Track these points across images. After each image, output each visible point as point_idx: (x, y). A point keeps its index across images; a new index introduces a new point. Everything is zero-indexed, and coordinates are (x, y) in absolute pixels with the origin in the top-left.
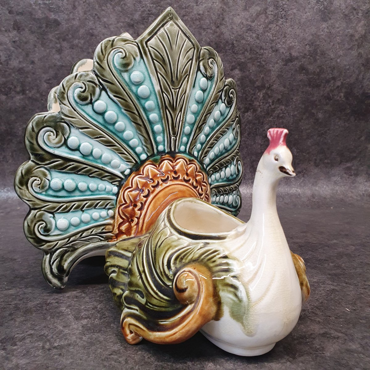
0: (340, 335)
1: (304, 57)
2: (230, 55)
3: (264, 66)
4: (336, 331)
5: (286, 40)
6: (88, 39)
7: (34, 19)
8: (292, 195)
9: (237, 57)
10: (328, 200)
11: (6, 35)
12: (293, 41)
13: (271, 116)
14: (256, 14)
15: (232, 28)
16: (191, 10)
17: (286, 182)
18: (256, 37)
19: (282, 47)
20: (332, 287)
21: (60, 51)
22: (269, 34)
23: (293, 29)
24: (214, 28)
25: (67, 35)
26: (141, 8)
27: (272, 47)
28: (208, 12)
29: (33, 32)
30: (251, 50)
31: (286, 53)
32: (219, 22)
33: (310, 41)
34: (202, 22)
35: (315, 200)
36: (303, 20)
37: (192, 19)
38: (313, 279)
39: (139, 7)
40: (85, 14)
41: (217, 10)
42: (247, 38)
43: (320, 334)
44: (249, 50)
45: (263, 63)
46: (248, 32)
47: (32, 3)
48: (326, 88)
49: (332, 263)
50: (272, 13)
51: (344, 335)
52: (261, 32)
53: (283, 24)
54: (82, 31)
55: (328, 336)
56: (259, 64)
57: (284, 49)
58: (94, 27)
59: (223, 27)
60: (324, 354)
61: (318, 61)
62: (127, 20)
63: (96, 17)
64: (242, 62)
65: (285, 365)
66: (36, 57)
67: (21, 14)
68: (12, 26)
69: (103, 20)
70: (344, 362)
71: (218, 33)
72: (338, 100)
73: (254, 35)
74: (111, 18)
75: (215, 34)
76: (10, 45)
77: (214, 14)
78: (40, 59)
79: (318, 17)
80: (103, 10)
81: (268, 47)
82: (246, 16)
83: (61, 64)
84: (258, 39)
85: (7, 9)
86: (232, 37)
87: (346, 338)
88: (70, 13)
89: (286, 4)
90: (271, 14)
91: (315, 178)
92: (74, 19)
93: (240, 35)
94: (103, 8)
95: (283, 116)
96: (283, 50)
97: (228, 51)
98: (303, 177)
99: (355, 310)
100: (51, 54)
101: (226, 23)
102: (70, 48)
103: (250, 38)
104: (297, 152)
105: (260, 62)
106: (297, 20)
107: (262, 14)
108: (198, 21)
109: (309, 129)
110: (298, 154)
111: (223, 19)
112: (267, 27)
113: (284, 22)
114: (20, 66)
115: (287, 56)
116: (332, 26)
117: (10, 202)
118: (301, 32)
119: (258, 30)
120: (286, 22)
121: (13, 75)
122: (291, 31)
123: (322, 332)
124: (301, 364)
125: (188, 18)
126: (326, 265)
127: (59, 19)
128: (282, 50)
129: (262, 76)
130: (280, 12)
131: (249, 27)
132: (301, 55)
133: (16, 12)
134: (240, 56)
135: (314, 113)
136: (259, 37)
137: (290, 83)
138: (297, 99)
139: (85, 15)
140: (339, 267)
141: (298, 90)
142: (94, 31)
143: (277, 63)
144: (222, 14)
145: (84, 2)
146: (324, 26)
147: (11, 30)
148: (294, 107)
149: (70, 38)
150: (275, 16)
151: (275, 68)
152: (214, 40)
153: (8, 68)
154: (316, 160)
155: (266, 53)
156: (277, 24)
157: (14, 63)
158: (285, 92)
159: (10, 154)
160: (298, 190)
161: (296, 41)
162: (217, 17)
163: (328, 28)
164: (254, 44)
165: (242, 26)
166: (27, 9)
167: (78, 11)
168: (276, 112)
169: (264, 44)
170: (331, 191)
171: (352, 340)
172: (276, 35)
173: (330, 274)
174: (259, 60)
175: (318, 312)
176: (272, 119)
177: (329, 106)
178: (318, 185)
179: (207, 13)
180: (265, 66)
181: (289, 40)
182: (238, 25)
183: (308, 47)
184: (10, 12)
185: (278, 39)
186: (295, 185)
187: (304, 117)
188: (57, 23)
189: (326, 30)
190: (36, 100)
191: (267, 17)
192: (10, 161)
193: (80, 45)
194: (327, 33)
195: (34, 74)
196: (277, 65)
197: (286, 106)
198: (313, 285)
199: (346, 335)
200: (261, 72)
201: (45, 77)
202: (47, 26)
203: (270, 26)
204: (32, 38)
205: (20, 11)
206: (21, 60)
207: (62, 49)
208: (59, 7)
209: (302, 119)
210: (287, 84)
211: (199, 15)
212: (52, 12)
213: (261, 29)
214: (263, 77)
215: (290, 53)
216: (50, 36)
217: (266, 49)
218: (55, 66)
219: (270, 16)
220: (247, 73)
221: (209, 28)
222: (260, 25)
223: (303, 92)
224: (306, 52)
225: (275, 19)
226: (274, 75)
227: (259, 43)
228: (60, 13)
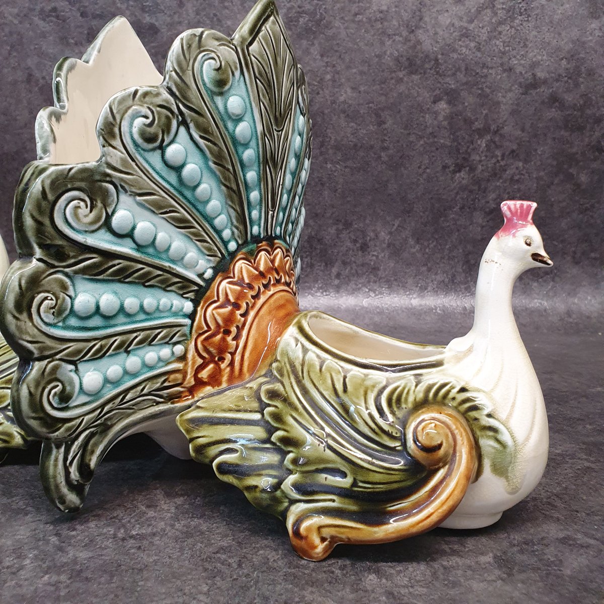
0: (592, 542)
1: (557, 80)
2: (432, 78)
3: (488, 95)
4: (586, 534)
5: (527, 52)
8: (532, 311)
9: (442, 82)
10: (595, 320)
11: (77, 51)
12: (538, 53)
13: (500, 178)
14: (477, 9)
15: (436, 33)
16: (368, 5)
17: (523, 288)
18: (475, 47)
19: (519, 64)
20: (587, 464)
22: (498, 42)
23: (539, 32)
24: (405, 33)
26: (286, 3)
27: (502, 65)
28: (396, 7)
30: (466, 69)
31: (526, 73)
32: (414, 24)
33: (568, 52)
34: (386, 24)
35: (571, 320)
36: (558, 17)
37: (370, 19)
40: (197, 14)
41: (410, 4)
42: (460, 49)
43: (557, 539)
44: (463, 69)
45: (488, 90)
46: (463, 39)
48: (594, 132)
49: (590, 424)
50: (504, 6)
51: (599, 543)
52: (484, 38)
55: (571, 542)
56: (480, 92)
57: (524, 67)
59: (421, 31)
60: (560, 570)
61: (582, 86)
63: (215, 19)
64: (452, 89)
65: (495, 584)
69: (226, 24)
70: (594, 585)
71: (412, 42)
73: (473, 45)
75: (408, 43)
77: (406, 11)
79: (583, 10)
80: (226, 8)
81: (495, 63)
82: (459, 12)
84: (479, 51)
85: (79, 9)
86: (436, 47)
88: (175, 13)
90: (503, 8)
91: (573, 284)
93: (449, 45)
94: (226, 4)
95: (520, 178)
96: (522, 68)
97: (429, 71)
98: (553, 281)
101: (425, 24)
103: (466, 49)
105: (482, 89)
106: (547, 18)
107: (487, 8)
108: (379, 22)
109: (564, 201)
111: (421, 19)
112: (495, 29)
113: (525, 21)
115: (527, 79)
118: (554, 38)
119: (479, 36)
120: (528, 20)
122: (536, 37)
123: (561, 535)
124: (520, 585)
125: (362, 19)
126: (580, 428)
127: (156, 24)
128: (519, 69)
129: (485, 112)
130: (517, 5)
131: (464, 31)
132: (551, 77)
133: (92, 14)
134: (448, 79)
135: (573, 175)
136: (481, 47)
137: (532, 124)
138: (544, 150)
139: (198, 17)
141: (545, 135)
143: (510, 90)
144: (420, 11)
146: (593, 26)
147: (83, 42)
148: (539, 163)
150: (508, 11)
151: (507, 98)
152: (405, 53)
154: (575, 253)
155: (491, 74)
156: (512, 24)
158: (524, 139)
160: (543, 302)
161: (544, 53)
162: (410, 16)
163: (600, 29)
164: (472, 59)
165: (452, 29)
167: (187, 11)
168: (507, 173)
169: (489, 59)
170: (600, 306)
172: (510, 44)
173: (584, 443)
174: (480, 86)
175: (558, 503)
176: (502, 183)
177: (599, 162)
178: (578, 295)
179: (394, 10)
180: (491, 96)
181: (532, 51)
182: (446, 28)
183: (564, 62)
184: (83, 14)
185: (513, 50)
186: (538, 294)
187: (556, 181)
188: (154, 30)
189: (597, 33)
191: (496, 14)
194: (598, 39)
196: (510, 95)
197: (526, 161)
198: (554, 459)
200: (483, 105)
203: (500, 29)
205: (98, 13)
208: (157, 4)
209: (552, 184)
210: (528, 126)
211: (381, 12)
212: (147, 12)
213: (484, 35)
214: (486, 115)
215: (533, 74)
217: (492, 68)
219: (499, 12)
220: (460, 107)
221: (398, 35)
222: (483, 28)
223: (554, 139)
224: (561, 71)
225: (509, 17)
226: (504, 110)
227: (480, 58)
228: (158, 14)
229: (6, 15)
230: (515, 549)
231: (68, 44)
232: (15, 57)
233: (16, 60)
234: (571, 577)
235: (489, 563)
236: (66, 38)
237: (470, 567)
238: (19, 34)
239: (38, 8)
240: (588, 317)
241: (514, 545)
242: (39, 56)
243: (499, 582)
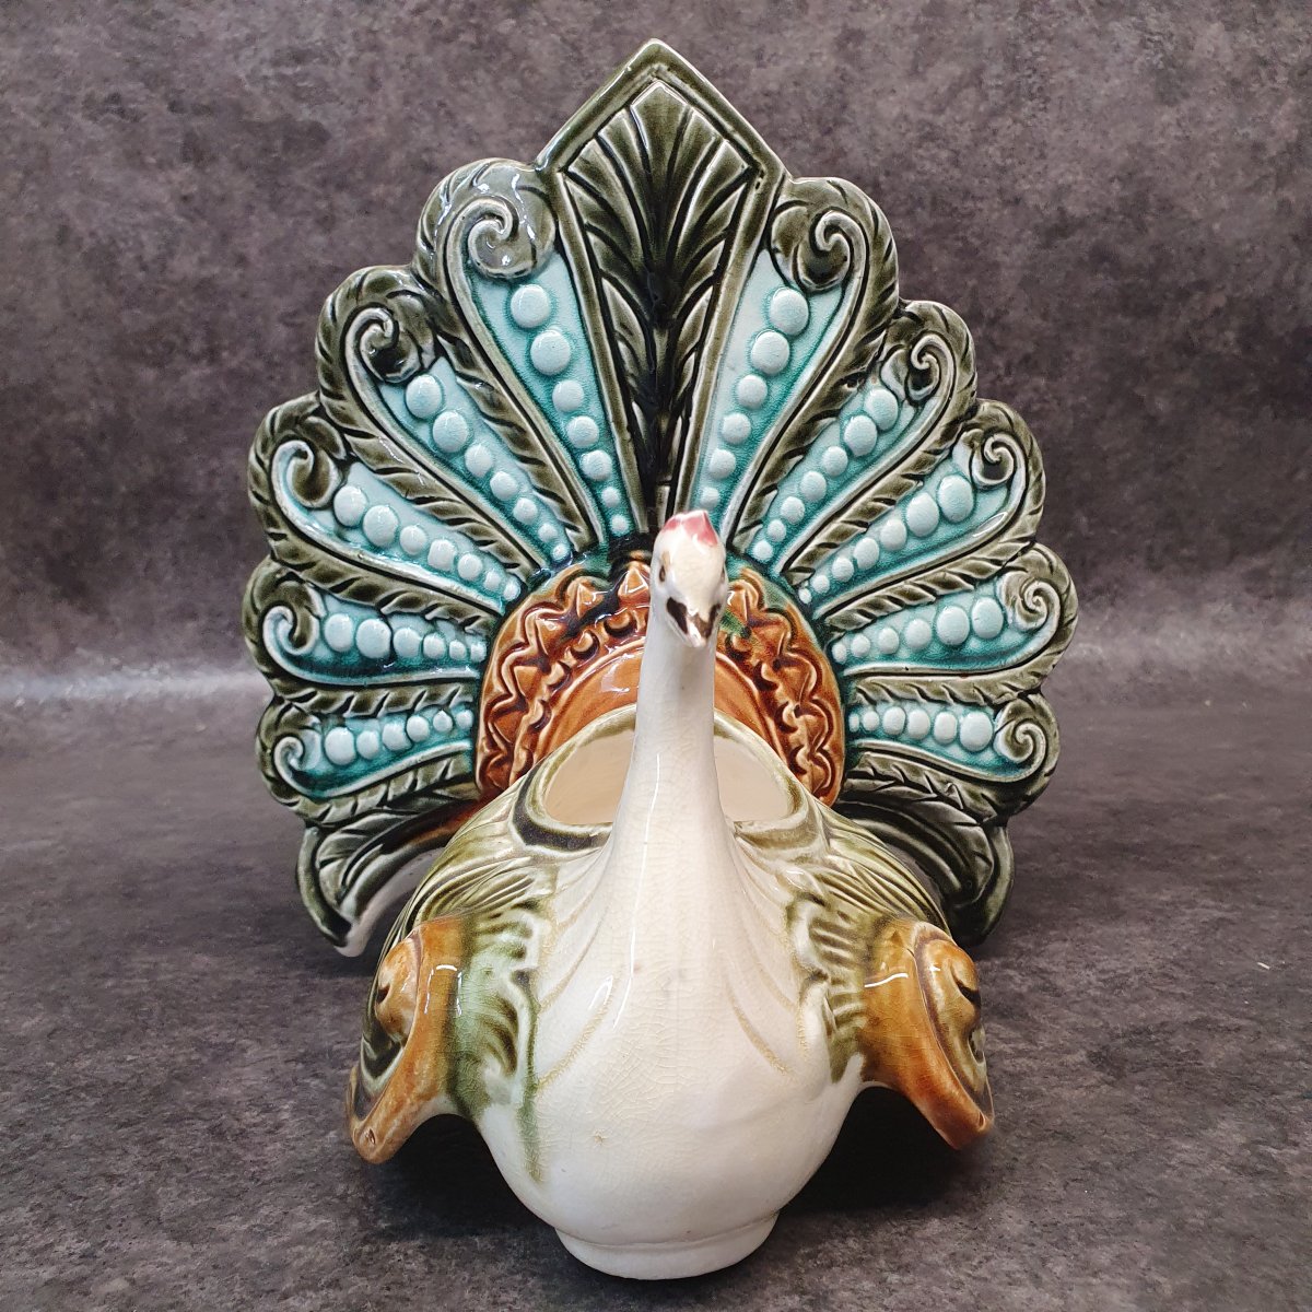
0: (1244, 1022)
1: (1105, 220)
3: (977, 251)
4: (1233, 1014)
5: (1046, 167)
6: (415, 181)
7: (249, 127)
8: (1076, 667)
10: (1195, 679)
11: (161, 179)
12: (1067, 169)
14: (950, 89)
15: (874, 134)
16: (741, 82)
18: (948, 159)
19: (1034, 191)
20: (1217, 914)
21: (327, 222)
22: (991, 150)
23: (1067, 130)
24: (814, 135)
25: (351, 171)
26: (582, 79)
27: (1001, 191)
28: (796, 84)
29: (242, 167)
30: (934, 202)
31: (1046, 207)
32: (830, 118)
33: (1123, 167)
34: (777, 117)
35: (1151, 680)
36: (1100, 102)
38: (1161, 893)
39: (576, 78)
40: (406, 101)
41: (824, 79)
42: (921, 163)
43: (1186, 1023)
44: (927, 202)
45: (976, 242)
46: (925, 145)
47: (242, 76)
48: (1178, 316)
49: (1214, 853)
50: (1000, 83)
51: (1255, 1023)
52: (965, 143)
53: (1034, 116)
54: (397, 158)
55: (1210, 1026)
56: (960, 244)
57: (1041, 195)
58: (435, 145)
59: (844, 130)
60: (1200, 1064)
61: (1151, 230)
62: (537, 119)
63: (442, 113)
64: (907, 240)
65: (1098, 1091)
66: (252, 243)
67: (208, 110)
68: (178, 151)
69: (464, 121)
70: (1257, 1079)
71: (829, 151)
72: (1218, 355)
73: (944, 154)
74: (490, 115)
75: (820, 154)
76: (171, 207)
77: (815, 92)
78: (266, 251)
79: (1146, 89)
81: (988, 189)
82: (915, 94)
83: (330, 262)
84: (957, 166)
85: (165, 97)
86: (874, 160)
87: (1261, 1028)
88: (361, 101)
89: (1041, 54)
90: (998, 87)
91: (1150, 610)
92: (370, 120)
93: (900, 156)
94: (464, 83)
95: (1042, 409)
96: (1039, 198)
98: (1112, 605)
99: (1284, 966)
100: (300, 232)
101: (853, 117)
102: (359, 211)
103: (931, 164)
104: (1091, 526)
105: (964, 239)
106: (1079, 103)
107: (967, 86)
108: (763, 115)
109: (1127, 450)
110: (1092, 533)
111: (844, 108)
112: (985, 125)
113: (1039, 109)
114: (204, 273)
115: (1049, 219)
116: (1191, 119)
117: (171, 710)
118: (1095, 141)
119: (955, 139)
120: (1045, 109)
121: (181, 302)
122: (1061, 138)
123: (1192, 1017)
124: (1138, 1088)
126: (1196, 860)
127: (324, 123)
128: (1032, 200)
129: (970, 284)
130: (1024, 80)
131: (927, 129)
132: (1094, 214)
133: (193, 106)
134: (900, 221)
135: (1141, 399)
136: (960, 159)
137: (1062, 303)
138: (1084, 352)
139: (408, 108)
140: (1235, 862)
141: (1087, 324)
142: (437, 155)
143: (1018, 241)
144: (841, 92)
145: (402, 67)
146: (1165, 118)
147: (175, 161)
148: (1076, 379)
149: (360, 181)
150: (1008, 91)
151: (1013, 256)
153: (164, 282)
154: (1151, 549)
155: (981, 210)
156: (1016, 115)
157: (185, 266)
158: (1047, 333)
159: (169, 555)
160: (1094, 647)
161: (1079, 168)
162: (823, 102)
163: (1179, 125)
164: (943, 183)
165: (904, 125)
166: (227, 95)
167: (385, 97)
168: (1018, 398)
169: (977, 181)
170: (1204, 650)
171: (1279, 1034)
172: (1015, 152)
173: (1208, 883)
174: (961, 234)
175: (1178, 973)
177: (1189, 373)
178: (1161, 631)
179: (791, 90)
180: (982, 253)
181: (1057, 166)
182: (894, 125)
183: (1116, 186)
184: (174, 107)
185: (1020, 163)
186: (1085, 633)
187: (1111, 411)
188: (319, 135)
189: (1173, 132)
190: (254, 378)
191: (985, 97)
192: (168, 578)
193: (391, 201)
194: (1176, 142)
195: (244, 296)
196: (1018, 249)
197: (1051, 377)
199: (1261, 1023)
200: (967, 270)
201: (282, 304)
202: (287, 147)
203: (994, 124)
204: (241, 185)
205: (204, 103)
206: (205, 253)
207: (333, 217)
208: (326, 85)
209: (1103, 417)
210: (1053, 307)
211: (767, 95)
212: (303, 100)
213: (965, 138)
214: (974, 289)
215: (1059, 209)
216: (298, 176)
217: (982, 199)
218: (312, 269)
219: (992, 92)
220: (924, 276)
221: (800, 137)
222: (961, 123)
223: (1104, 331)
224: (1112, 203)
225: (1011, 102)
226: (1008, 278)
227: (958, 180)
228: (328, 105)
229: (14, 110)
230: (1121, 1041)
231: (143, 166)
232: (33, 192)
233: (36, 199)
234: (1219, 1072)
235: (1082, 1063)
236: (139, 153)
237: (1052, 1072)
238: (42, 147)
239: (82, 94)
240: (1185, 673)
241: (1118, 1037)
242: (83, 191)
243: (1104, 1088)
